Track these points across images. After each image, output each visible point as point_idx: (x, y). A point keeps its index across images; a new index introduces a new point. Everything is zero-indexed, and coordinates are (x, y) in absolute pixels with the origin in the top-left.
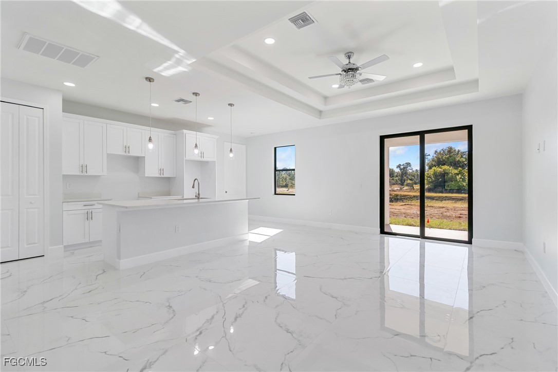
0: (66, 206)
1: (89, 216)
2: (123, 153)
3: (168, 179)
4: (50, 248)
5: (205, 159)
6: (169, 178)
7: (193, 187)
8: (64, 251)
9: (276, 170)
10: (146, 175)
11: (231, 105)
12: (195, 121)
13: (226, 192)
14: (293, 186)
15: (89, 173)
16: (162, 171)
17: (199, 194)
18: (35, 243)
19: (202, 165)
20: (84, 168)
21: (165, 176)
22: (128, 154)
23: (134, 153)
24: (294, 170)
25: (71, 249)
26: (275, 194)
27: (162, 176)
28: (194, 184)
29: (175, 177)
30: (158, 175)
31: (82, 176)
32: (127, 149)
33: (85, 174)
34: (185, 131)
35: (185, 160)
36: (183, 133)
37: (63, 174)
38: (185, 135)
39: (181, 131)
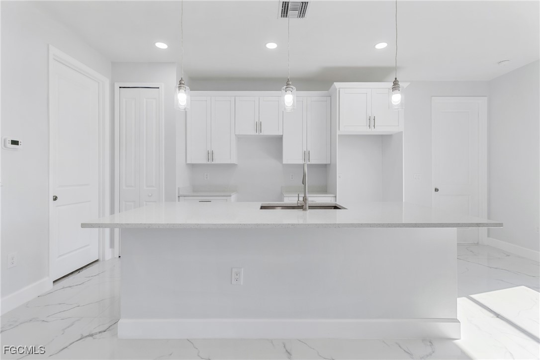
2: (253, 133)
3: (325, 167)
10: (284, 162)
13: (436, 190)
16: (306, 155)
20: (210, 155)
21: (313, 162)
22: (260, 134)
34: (337, 85)
35: (339, 135)
36: (336, 89)
37: (188, 163)
38: (339, 91)
39: (333, 86)
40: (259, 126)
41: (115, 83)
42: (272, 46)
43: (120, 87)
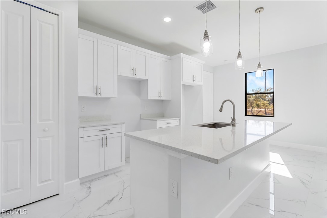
0: (82, 133)
1: (104, 143)
4: (65, 184)
5: (197, 83)
9: (246, 93)
10: (149, 98)
11: (259, 10)
15: (103, 95)
16: (161, 94)
18: (49, 180)
20: (97, 90)
21: (164, 98)
22: (135, 77)
23: (140, 76)
25: (86, 180)
26: (246, 115)
27: (162, 99)
28: (222, 107)
29: (170, 100)
30: (158, 98)
32: (134, 71)
33: (99, 96)
34: (182, 55)
35: (182, 84)
38: (182, 58)
39: (178, 55)
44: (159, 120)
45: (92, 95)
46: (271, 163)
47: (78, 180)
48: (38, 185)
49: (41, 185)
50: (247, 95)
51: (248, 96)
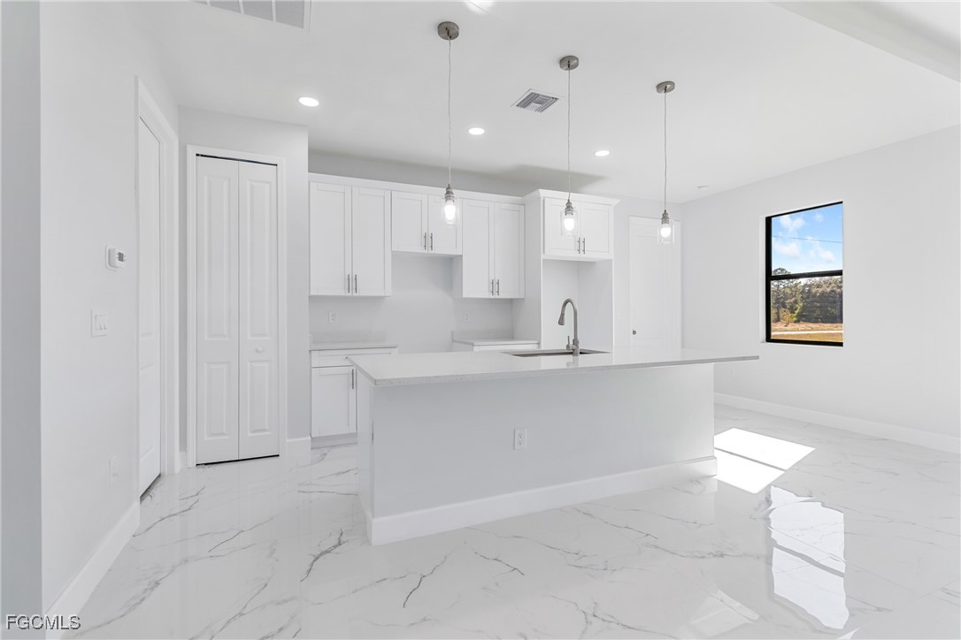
0: (317, 359)
1: (355, 381)
2: (420, 250)
3: (511, 302)
4: (288, 441)
5: (589, 256)
6: (512, 300)
7: (561, 322)
8: (312, 448)
9: (769, 276)
10: (465, 295)
11: (664, 87)
12: (564, 168)
13: (634, 332)
14: (837, 318)
15: (362, 292)
16: (495, 285)
17: (576, 342)
18: (264, 430)
19: (581, 269)
20: (352, 282)
21: (502, 296)
22: (430, 252)
23: (442, 248)
24: (840, 273)
25: (322, 445)
26: (769, 339)
27: (497, 297)
28: (562, 315)
29: (523, 299)
30: (489, 295)
31: (349, 297)
33: (355, 294)
34: (543, 193)
35: (544, 260)
36: (540, 198)
37: (312, 294)
38: (544, 201)
39: (535, 193)
40: (428, 240)
41: (188, 146)
42: (476, 131)
43: (198, 155)
44: (479, 343)
45: (342, 292)
46: (717, 453)
47: (309, 438)
48: (250, 435)
49: (254, 434)
50: (772, 282)
51: (774, 284)
